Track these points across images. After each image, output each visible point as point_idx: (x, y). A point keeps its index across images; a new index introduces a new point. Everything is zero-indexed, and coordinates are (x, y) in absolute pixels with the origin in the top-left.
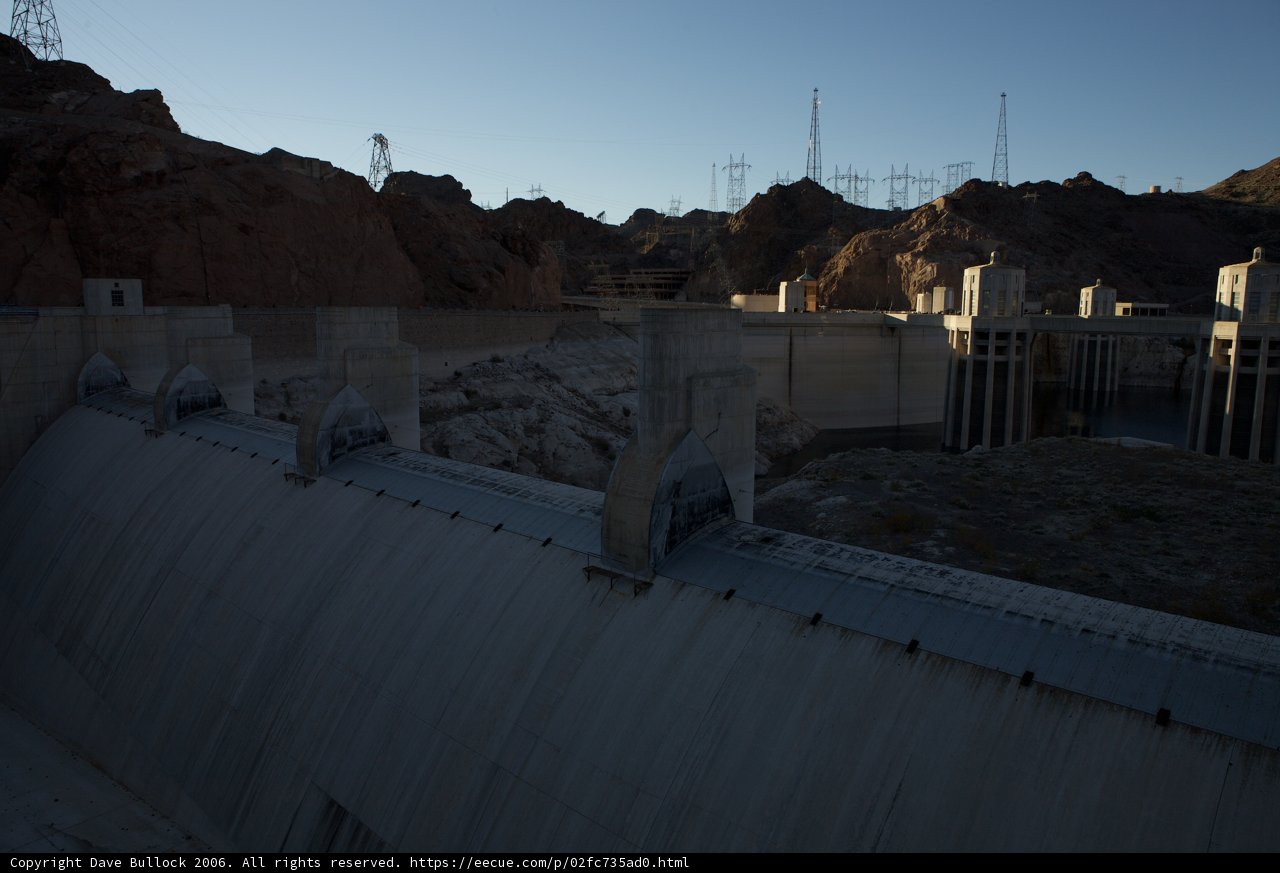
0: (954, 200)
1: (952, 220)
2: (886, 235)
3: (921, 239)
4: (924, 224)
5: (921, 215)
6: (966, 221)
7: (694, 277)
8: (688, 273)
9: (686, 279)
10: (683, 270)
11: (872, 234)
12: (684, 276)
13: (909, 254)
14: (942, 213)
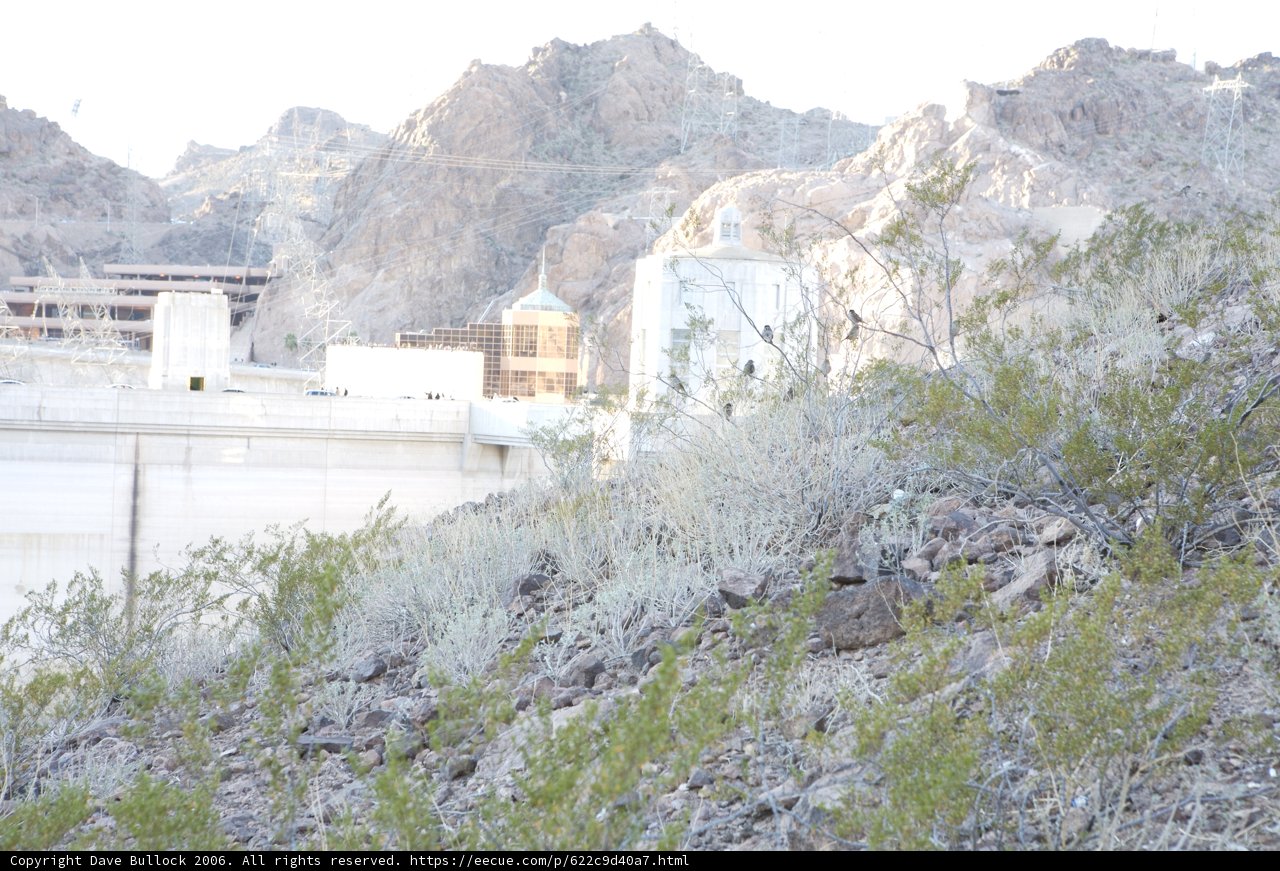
0: (1001, 93)
1: (987, 149)
2: (790, 184)
3: (882, 200)
4: (911, 159)
5: (902, 133)
6: (1025, 153)
7: (272, 293)
8: (262, 281)
9: (253, 298)
10: (256, 272)
11: (752, 181)
12: (254, 289)
13: (843, 242)
14: (960, 130)
